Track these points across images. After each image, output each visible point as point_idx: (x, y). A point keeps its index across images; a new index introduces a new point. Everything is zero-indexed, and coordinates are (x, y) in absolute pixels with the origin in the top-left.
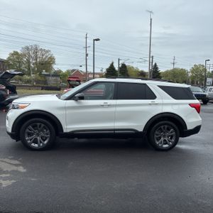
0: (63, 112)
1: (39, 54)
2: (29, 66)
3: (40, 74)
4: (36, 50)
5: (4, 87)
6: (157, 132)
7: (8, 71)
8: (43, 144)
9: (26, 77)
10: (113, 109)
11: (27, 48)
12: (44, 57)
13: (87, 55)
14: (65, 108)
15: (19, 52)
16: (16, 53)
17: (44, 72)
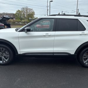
0: (17, 40)
1: (28, 11)
2: (24, 16)
3: (28, 19)
4: (27, 9)
5: (3, 25)
6: (84, 55)
7: (5, 16)
8: (6, 61)
9: (23, 21)
10: (52, 38)
11: (23, 8)
12: (30, 12)
13: (48, 10)
14: (19, 38)
15: (20, 10)
16: (19, 11)
17: (30, 18)
